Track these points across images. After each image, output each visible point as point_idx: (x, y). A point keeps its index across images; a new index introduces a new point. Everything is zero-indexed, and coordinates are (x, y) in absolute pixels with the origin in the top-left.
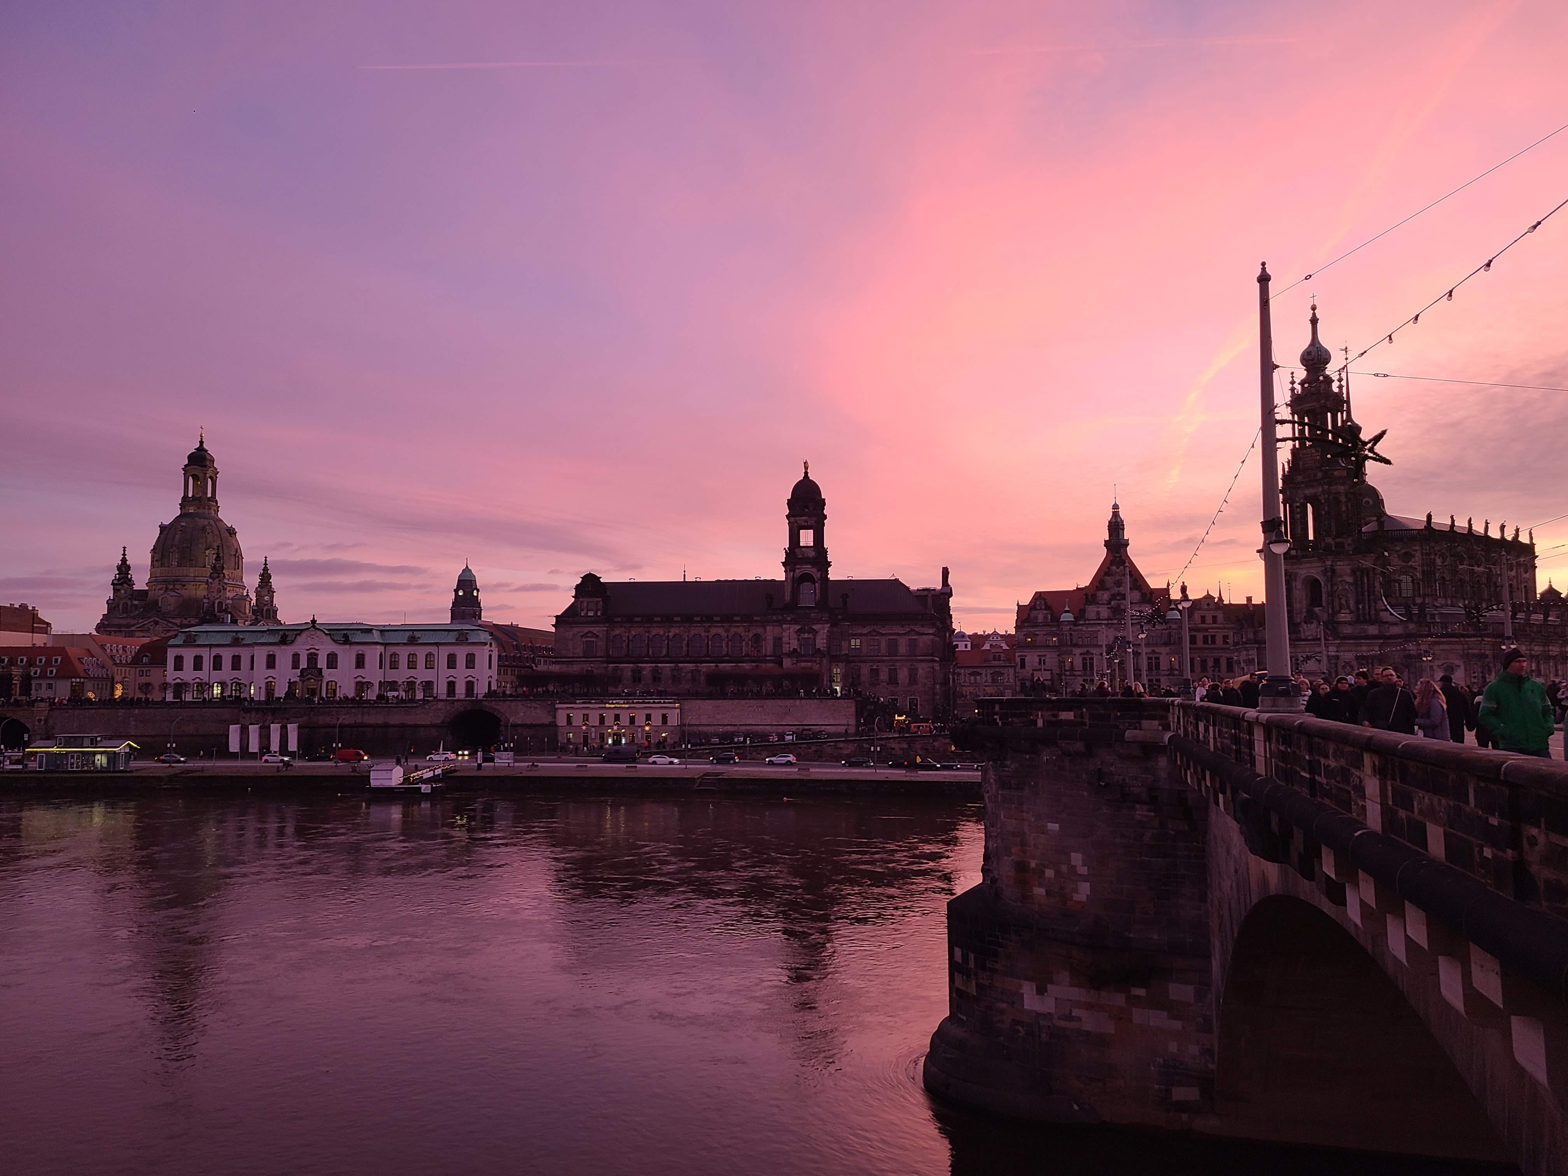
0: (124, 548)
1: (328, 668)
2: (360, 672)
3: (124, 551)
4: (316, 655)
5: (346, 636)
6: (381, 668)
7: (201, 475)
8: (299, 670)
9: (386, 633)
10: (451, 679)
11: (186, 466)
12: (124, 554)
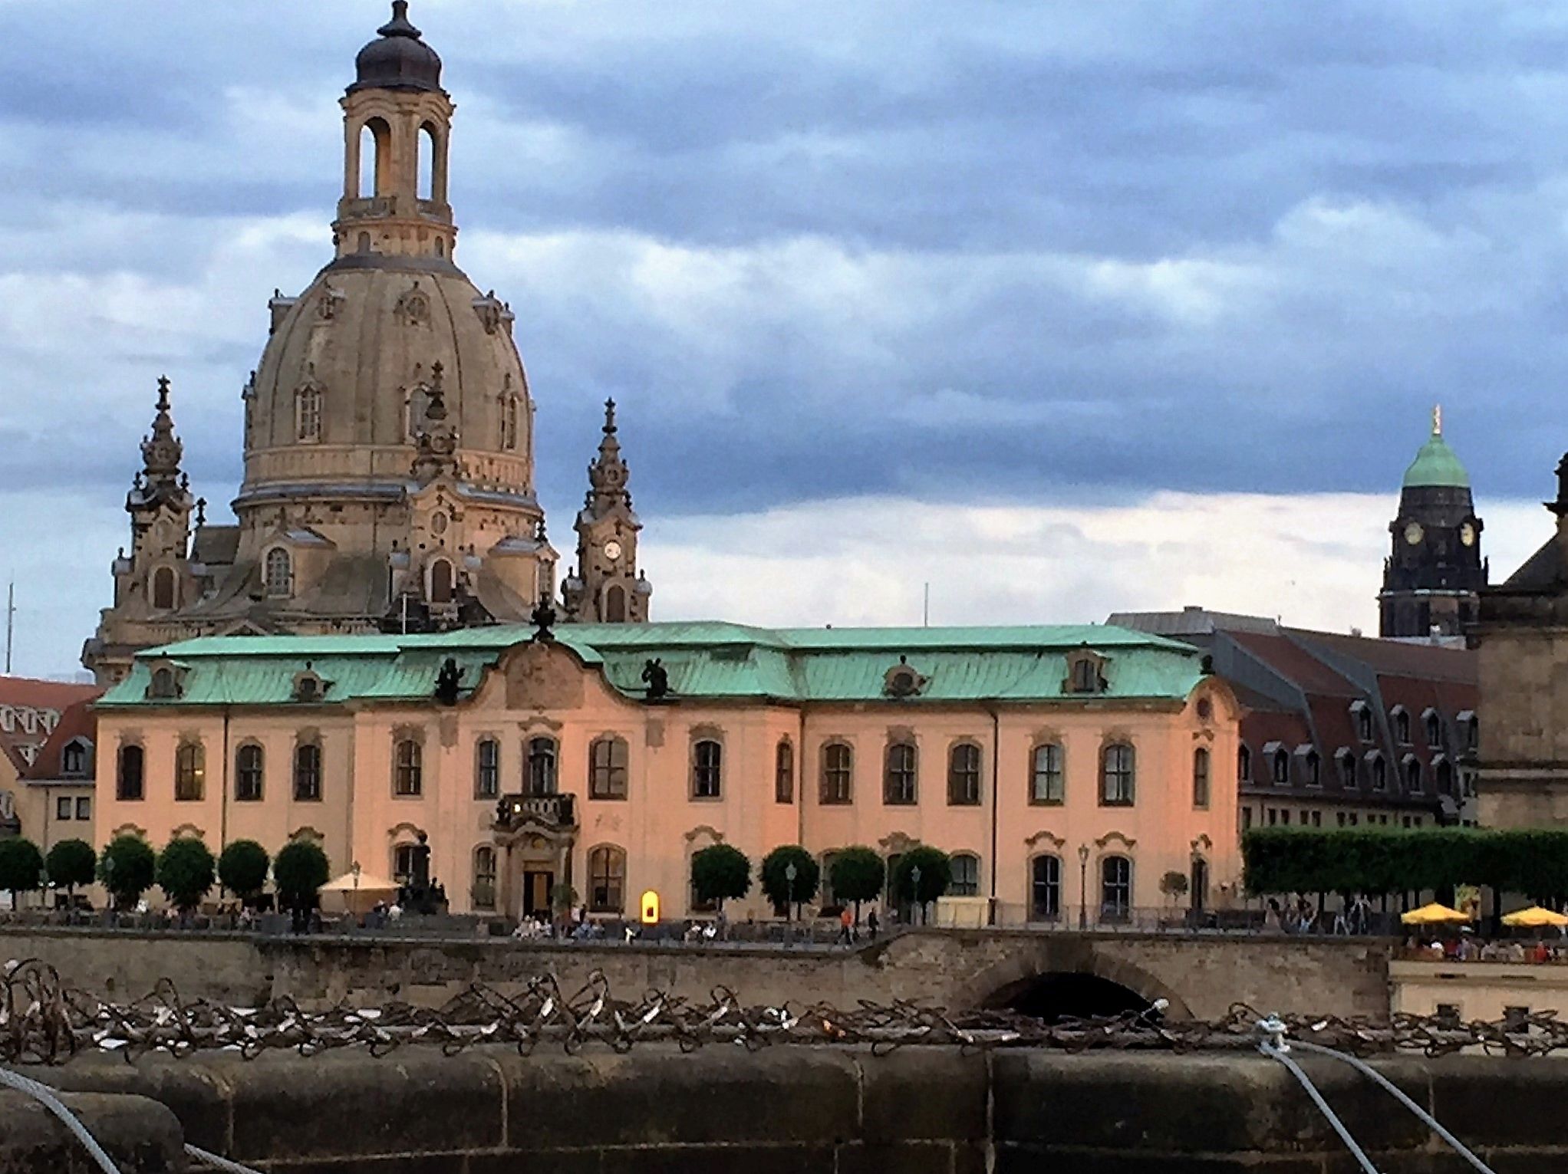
0: (163, 382)
1: (594, 796)
2: (706, 813)
3: (163, 392)
4: (550, 743)
5: (656, 675)
6: (783, 797)
7: (395, 121)
8: (495, 804)
9: (812, 662)
10: (1044, 847)
11: (350, 90)
12: (163, 406)
